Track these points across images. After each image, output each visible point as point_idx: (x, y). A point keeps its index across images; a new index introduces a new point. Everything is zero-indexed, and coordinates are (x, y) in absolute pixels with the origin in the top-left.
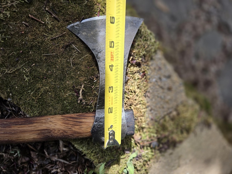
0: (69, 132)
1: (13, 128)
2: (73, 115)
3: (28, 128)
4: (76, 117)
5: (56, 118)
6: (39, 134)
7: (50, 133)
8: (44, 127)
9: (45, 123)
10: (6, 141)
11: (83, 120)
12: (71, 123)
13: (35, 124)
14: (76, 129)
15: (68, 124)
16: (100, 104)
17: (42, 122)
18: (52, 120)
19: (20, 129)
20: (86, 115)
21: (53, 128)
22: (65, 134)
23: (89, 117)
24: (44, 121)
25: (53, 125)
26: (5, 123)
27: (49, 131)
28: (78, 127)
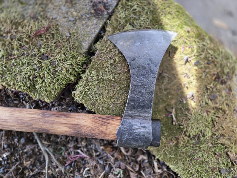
0: (97, 131)
1: (50, 119)
2: (103, 116)
3: (62, 121)
4: (105, 118)
5: (88, 116)
6: (70, 128)
7: (80, 128)
8: (76, 122)
9: (77, 119)
10: (43, 130)
11: (111, 122)
12: (100, 122)
13: (69, 118)
14: (103, 128)
15: (96, 123)
16: (128, 108)
17: (75, 118)
18: (83, 117)
19: (57, 120)
20: (114, 117)
21: (83, 124)
22: (93, 132)
23: (116, 119)
24: (76, 117)
25: (83, 121)
26: (45, 113)
27: (79, 126)
28: (105, 127)
